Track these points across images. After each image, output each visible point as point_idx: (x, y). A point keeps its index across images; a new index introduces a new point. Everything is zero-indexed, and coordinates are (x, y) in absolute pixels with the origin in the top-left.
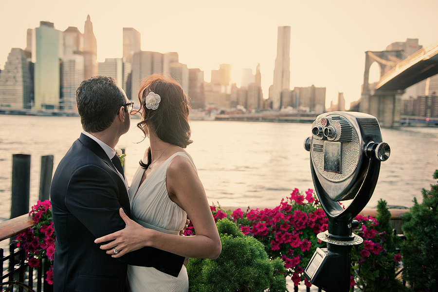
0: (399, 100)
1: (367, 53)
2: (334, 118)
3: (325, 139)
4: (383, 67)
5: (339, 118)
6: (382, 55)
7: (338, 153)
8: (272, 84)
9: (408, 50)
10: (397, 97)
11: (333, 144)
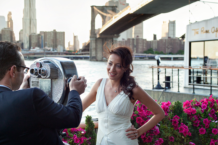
0: (116, 41)
1: (92, 7)
2: (45, 62)
3: (39, 77)
4: (104, 17)
5: (48, 62)
6: (103, 9)
7: (49, 87)
8: (22, 29)
9: (120, 6)
10: (114, 39)
11: (45, 80)
